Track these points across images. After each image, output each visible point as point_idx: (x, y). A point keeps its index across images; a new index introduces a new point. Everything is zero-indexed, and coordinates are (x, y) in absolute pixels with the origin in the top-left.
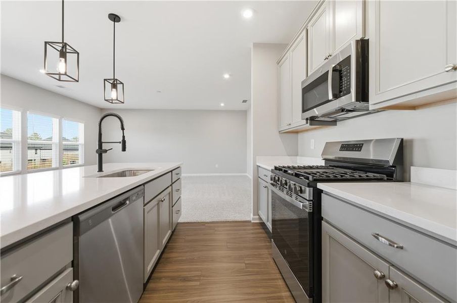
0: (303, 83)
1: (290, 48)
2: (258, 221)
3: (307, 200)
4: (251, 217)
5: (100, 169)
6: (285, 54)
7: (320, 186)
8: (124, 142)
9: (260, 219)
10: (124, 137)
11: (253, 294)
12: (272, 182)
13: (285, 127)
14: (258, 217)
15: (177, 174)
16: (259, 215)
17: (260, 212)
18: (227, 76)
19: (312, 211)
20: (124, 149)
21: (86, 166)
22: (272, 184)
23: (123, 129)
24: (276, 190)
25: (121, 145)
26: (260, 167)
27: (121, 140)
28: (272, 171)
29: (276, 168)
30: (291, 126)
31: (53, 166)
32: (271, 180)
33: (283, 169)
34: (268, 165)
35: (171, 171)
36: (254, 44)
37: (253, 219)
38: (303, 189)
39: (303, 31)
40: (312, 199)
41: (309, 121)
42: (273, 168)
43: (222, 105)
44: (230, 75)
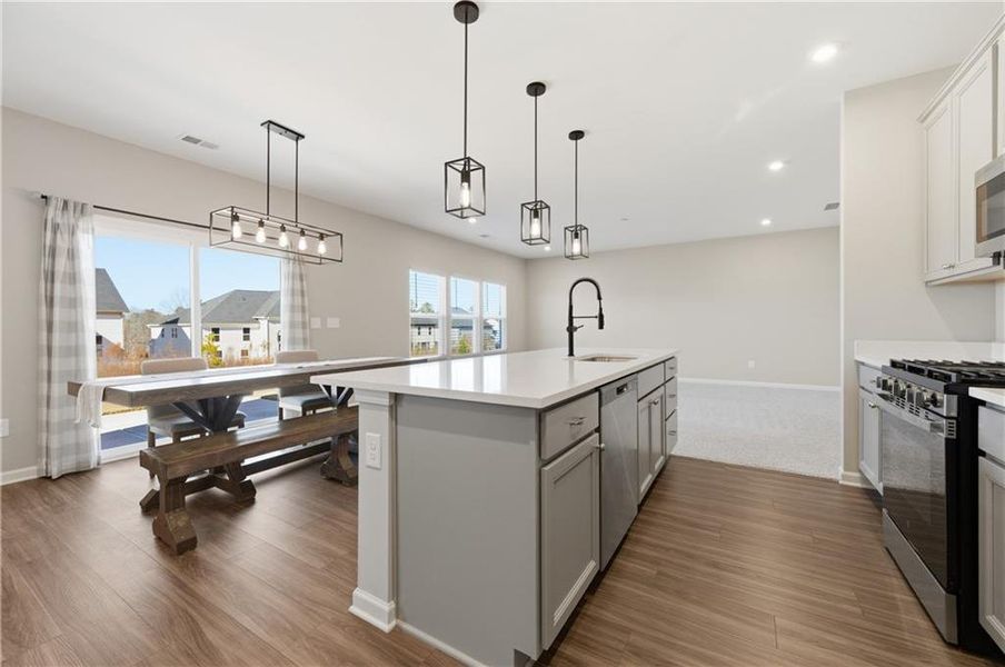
0: (978, 175)
1: (952, 87)
2: (859, 485)
3: (942, 416)
4: (838, 473)
5: (571, 354)
6: (941, 100)
7: (975, 392)
8: (601, 317)
9: (865, 480)
10: (601, 309)
11: (824, 595)
12: (880, 391)
13: (940, 273)
14: (857, 475)
15: (672, 368)
16: (860, 471)
17: (864, 465)
18: (776, 166)
19: (954, 437)
20: (601, 327)
21: (512, 352)
22: (882, 396)
23: (600, 298)
24: (890, 407)
25: (597, 320)
26: (863, 364)
27: (597, 313)
28: (884, 369)
29: (894, 364)
30: (957, 271)
31: (474, 351)
32: (879, 386)
33: (907, 364)
34: (878, 357)
35: (664, 362)
36: (847, 93)
37: (844, 477)
38: (938, 397)
39: (984, 50)
40: (954, 414)
41: (1002, 259)
42: (889, 364)
43: (766, 222)
44: (785, 162)
